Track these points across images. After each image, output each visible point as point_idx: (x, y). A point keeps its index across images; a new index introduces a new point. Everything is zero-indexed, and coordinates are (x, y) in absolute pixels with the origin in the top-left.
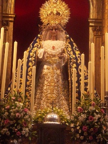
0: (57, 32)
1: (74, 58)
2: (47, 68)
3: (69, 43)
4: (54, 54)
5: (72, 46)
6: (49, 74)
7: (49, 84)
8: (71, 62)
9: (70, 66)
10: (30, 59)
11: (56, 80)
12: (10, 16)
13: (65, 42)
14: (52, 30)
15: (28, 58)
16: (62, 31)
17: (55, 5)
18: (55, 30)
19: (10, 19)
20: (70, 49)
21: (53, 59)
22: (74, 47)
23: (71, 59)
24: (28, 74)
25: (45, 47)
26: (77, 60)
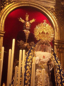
0: (46, 46)
1: (58, 65)
2: (39, 72)
3: (53, 54)
4: (44, 61)
5: (55, 57)
6: (41, 76)
7: (41, 84)
8: (56, 68)
9: (56, 71)
10: (28, 64)
11: (46, 81)
12: (1, 32)
13: (50, 54)
14: (43, 44)
15: (26, 63)
16: (49, 46)
17: (45, 27)
18: (45, 44)
19: (1, 35)
20: (54, 59)
21: (43, 65)
22: (57, 58)
23: (56, 66)
24: (26, 75)
25: (38, 56)
26: (60, 67)
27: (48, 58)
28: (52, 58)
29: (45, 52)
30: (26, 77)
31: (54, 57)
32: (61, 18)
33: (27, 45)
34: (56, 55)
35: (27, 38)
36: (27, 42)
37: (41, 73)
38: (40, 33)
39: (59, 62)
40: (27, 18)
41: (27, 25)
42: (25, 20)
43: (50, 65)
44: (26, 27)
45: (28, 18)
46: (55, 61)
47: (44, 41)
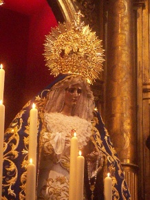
0: (79, 97)
10: (25, 152)
15: (19, 150)
18: (78, 92)
22: (106, 138)
24: (21, 189)
26: (117, 169)
27: (84, 138)
28: (94, 136)
29: (73, 115)
30: (21, 195)
31: (98, 133)
34: (106, 130)
37: (65, 184)
38: (62, 54)
39: (113, 150)
46: (103, 148)
47: (77, 80)
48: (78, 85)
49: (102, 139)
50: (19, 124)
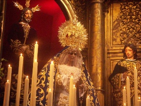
1: (91, 89)
5: (87, 75)
6: (67, 105)
8: (89, 93)
10: (48, 84)
13: (80, 70)
16: (80, 57)
17: (74, 27)
18: (75, 54)
20: (85, 79)
22: (88, 77)
24: (46, 103)
25: (62, 71)
26: (93, 92)
27: (77, 77)
28: (83, 76)
30: (46, 105)
31: (84, 75)
32: (82, 9)
33: (27, 49)
35: (26, 36)
36: (27, 44)
37: (68, 100)
38: (67, 36)
39: (92, 83)
40: (28, 3)
41: (27, 15)
42: (24, 7)
43: (82, 88)
44: (25, 18)
45: (30, 3)
46: (87, 82)
47: (74, 49)
48: (75, 51)
49: (87, 77)
50: (45, 70)
